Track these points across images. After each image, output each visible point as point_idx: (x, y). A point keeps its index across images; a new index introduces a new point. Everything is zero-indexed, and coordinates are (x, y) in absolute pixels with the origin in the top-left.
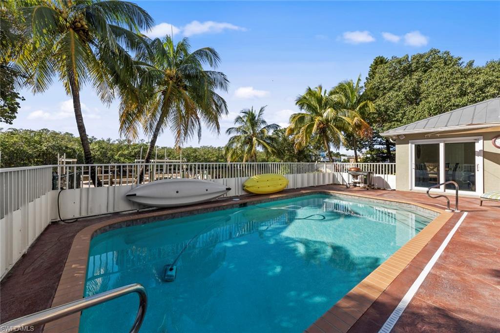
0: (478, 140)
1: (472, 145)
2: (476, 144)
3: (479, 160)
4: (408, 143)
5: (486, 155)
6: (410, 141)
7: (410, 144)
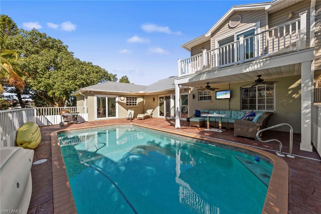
0: (117, 97)
1: (115, 99)
2: (116, 99)
3: (117, 105)
4: (94, 96)
5: (119, 103)
6: (95, 95)
7: (95, 97)
